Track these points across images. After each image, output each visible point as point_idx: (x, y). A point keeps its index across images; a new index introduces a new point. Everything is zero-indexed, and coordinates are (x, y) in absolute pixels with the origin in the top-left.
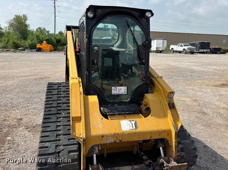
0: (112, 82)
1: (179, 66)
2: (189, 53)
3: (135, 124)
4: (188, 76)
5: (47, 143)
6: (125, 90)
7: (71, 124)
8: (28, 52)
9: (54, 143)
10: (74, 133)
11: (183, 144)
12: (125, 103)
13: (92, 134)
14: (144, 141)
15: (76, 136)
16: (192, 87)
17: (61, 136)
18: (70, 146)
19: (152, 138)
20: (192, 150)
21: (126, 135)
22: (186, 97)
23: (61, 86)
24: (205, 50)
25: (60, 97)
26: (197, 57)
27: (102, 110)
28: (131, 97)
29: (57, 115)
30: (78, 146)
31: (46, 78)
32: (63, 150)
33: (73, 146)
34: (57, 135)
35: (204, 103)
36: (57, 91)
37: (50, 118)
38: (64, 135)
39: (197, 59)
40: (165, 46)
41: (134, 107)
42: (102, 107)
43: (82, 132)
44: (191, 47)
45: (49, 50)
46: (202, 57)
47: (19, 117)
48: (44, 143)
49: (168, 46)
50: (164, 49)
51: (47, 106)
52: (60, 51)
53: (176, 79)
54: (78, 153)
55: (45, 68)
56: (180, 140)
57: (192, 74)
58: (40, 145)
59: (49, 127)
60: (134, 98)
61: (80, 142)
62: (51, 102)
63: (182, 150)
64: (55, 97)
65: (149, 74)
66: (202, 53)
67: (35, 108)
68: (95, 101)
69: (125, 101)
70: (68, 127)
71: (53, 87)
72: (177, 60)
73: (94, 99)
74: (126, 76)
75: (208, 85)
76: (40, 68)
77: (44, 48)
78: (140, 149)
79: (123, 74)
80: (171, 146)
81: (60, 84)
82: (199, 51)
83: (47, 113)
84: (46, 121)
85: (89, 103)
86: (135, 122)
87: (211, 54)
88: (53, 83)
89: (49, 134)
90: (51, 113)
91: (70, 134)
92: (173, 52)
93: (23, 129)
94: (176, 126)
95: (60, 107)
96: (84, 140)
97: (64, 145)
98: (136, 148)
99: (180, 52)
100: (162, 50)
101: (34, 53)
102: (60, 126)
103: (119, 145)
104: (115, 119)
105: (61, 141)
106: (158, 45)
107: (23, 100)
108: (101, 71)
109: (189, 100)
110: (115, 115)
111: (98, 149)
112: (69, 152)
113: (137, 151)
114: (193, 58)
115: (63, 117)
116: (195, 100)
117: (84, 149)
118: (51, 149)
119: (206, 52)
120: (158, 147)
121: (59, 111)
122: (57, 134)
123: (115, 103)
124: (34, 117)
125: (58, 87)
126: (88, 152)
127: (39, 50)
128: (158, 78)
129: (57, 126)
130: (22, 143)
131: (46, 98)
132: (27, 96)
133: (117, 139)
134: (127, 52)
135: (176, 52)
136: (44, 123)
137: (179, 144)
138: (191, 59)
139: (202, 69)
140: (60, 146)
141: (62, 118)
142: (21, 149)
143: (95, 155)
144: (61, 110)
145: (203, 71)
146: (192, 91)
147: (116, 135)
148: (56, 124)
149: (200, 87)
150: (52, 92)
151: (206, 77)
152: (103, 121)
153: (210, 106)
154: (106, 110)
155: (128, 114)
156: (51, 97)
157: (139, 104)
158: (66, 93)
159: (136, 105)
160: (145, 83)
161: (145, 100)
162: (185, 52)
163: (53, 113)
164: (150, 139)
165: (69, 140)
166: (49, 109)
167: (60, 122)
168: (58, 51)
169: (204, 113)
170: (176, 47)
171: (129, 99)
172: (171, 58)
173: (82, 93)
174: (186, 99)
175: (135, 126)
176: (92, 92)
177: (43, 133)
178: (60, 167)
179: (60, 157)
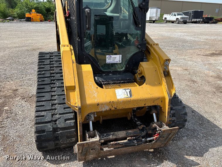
0: (106, 51)
1: (172, 36)
2: (182, 23)
3: (130, 93)
4: (180, 46)
5: (43, 112)
6: (120, 58)
7: (66, 94)
8: (17, 22)
9: (50, 112)
10: (69, 102)
11: (175, 110)
12: (119, 72)
13: (87, 103)
14: (138, 108)
15: (71, 104)
16: (183, 57)
17: (57, 105)
18: (66, 115)
19: (146, 105)
20: (183, 115)
21: (121, 103)
22: (177, 66)
23: (53, 56)
24: (198, 20)
25: (53, 67)
26: (189, 27)
27: (96, 79)
28: (126, 66)
29: (51, 85)
30: (74, 114)
31: (38, 49)
32: (60, 118)
33: (69, 114)
34: (52, 105)
35: (194, 72)
36: (49, 60)
37: (44, 88)
38: (59, 104)
39: (189, 29)
40: (159, 15)
41: (128, 76)
42: (97, 76)
43: (77, 101)
44: (184, 16)
45: (39, 20)
46: (194, 27)
47: (14, 88)
48: (39, 112)
49: (162, 15)
50: (157, 19)
51: (40, 76)
52: (51, 21)
53: (168, 49)
54: (74, 121)
55: (36, 38)
56: (172, 106)
57: (184, 44)
58: (36, 114)
59: (44, 96)
60: (128, 67)
61: (76, 111)
62: (43, 72)
63: (173, 115)
64: (47, 67)
65: (145, 41)
66: (194, 23)
67: (29, 80)
68: (88, 70)
69: (119, 70)
70: (63, 97)
71: (44, 56)
72: (170, 30)
73: (87, 68)
74: (120, 44)
75: (199, 55)
76: (31, 39)
77: (34, 17)
78: (134, 115)
79: (117, 42)
80: (164, 112)
81: (52, 53)
82: (192, 20)
83: (40, 83)
84: (40, 91)
85: (83, 73)
86: (129, 90)
87: (203, 23)
88: (44, 53)
89: (44, 104)
90: (45, 83)
91: (65, 103)
92: (166, 23)
93: (19, 99)
94: (169, 93)
95: (54, 77)
96: (80, 109)
97: (60, 114)
98: (130, 115)
99: (173, 22)
100: (155, 20)
101: (24, 23)
102: (55, 95)
103: (114, 112)
104: (110, 88)
105: (57, 110)
106: (151, 14)
107: (16, 72)
108: (94, 40)
109: (180, 69)
110: (110, 84)
111: (94, 116)
112: (66, 120)
113: (131, 117)
114: (185, 28)
115: (58, 87)
116: (186, 70)
117: (80, 117)
118: (47, 118)
119: (199, 22)
120: (151, 113)
121: (52, 81)
122: (52, 103)
123: (110, 72)
124: (29, 87)
125: (50, 56)
126: (84, 120)
127: (29, 20)
128: (154, 45)
129: (52, 96)
130: (20, 112)
131: (39, 68)
132: (20, 67)
133: (113, 107)
134: (121, 17)
135: (169, 21)
136: (38, 93)
137: (171, 110)
138: (183, 29)
139: (193, 39)
140: (56, 114)
141: (56, 87)
142: (19, 118)
143: (91, 123)
144: (55, 80)
145: (195, 41)
146: (183, 61)
147: (111, 103)
148: (50, 95)
149: (191, 56)
150: (44, 62)
151: (198, 47)
152: (98, 90)
153: (200, 75)
154: (101, 80)
155: (122, 83)
156: (43, 67)
157: (134, 73)
158: (58, 63)
159: (131, 74)
160: (141, 50)
161: (140, 69)
162: (178, 22)
163: (47, 83)
164: (144, 106)
165: (64, 108)
166: (43, 80)
167: (55, 91)
168: (49, 21)
169: (194, 82)
170: (170, 16)
171: (124, 68)
172: (164, 29)
173: (75, 61)
174: (177, 68)
175: (130, 94)
176: (85, 61)
177: (38, 103)
178: (58, 134)
179: (57, 125)
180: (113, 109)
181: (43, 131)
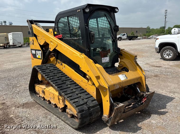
3: (125, 76)
5: (75, 99)
9: (80, 99)
21: (124, 82)
25: (55, 74)
32: (88, 101)
34: (77, 95)
36: (48, 70)
37: (62, 86)
38: (80, 93)
43: (103, 84)
51: (51, 80)
58: (72, 101)
59: (67, 91)
62: (52, 77)
68: (100, 66)
70: (79, 89)
71: (42, 68)
89: (71, 95)
95: (61, 79)
96: (109, 88)
102: (73, 89)
112: (92, 101)
118: (81, 102)
131: (46, 76)
140: (84, 99)
141: (69, 85)
147: (120, 83)
148: (70, 89)
150: (45, 71)
152: (110, 77)
156: (48, 74)
158: (56, 70)
163: (61, 83)
165: (86, 95)
166: (56, 82)
177: (67, 95)
178: (91, 111)
179: (89, 105)
180: (121, 87)
181: (83, 111)
